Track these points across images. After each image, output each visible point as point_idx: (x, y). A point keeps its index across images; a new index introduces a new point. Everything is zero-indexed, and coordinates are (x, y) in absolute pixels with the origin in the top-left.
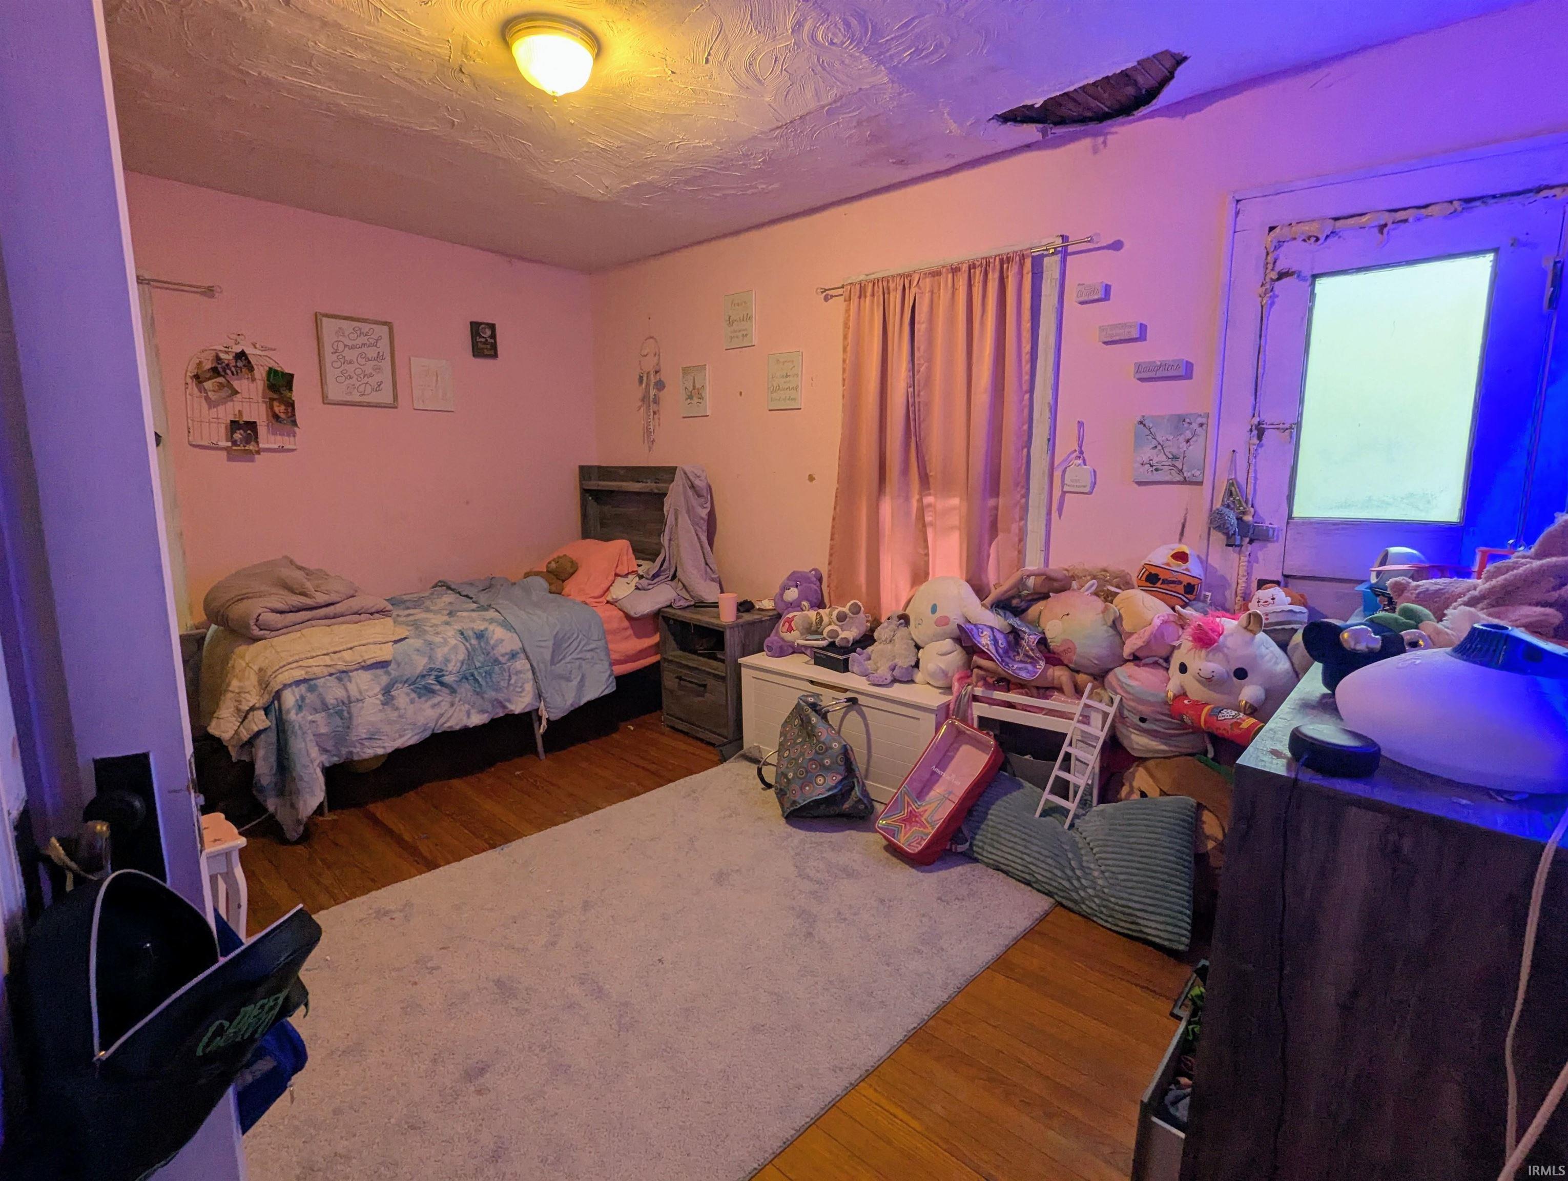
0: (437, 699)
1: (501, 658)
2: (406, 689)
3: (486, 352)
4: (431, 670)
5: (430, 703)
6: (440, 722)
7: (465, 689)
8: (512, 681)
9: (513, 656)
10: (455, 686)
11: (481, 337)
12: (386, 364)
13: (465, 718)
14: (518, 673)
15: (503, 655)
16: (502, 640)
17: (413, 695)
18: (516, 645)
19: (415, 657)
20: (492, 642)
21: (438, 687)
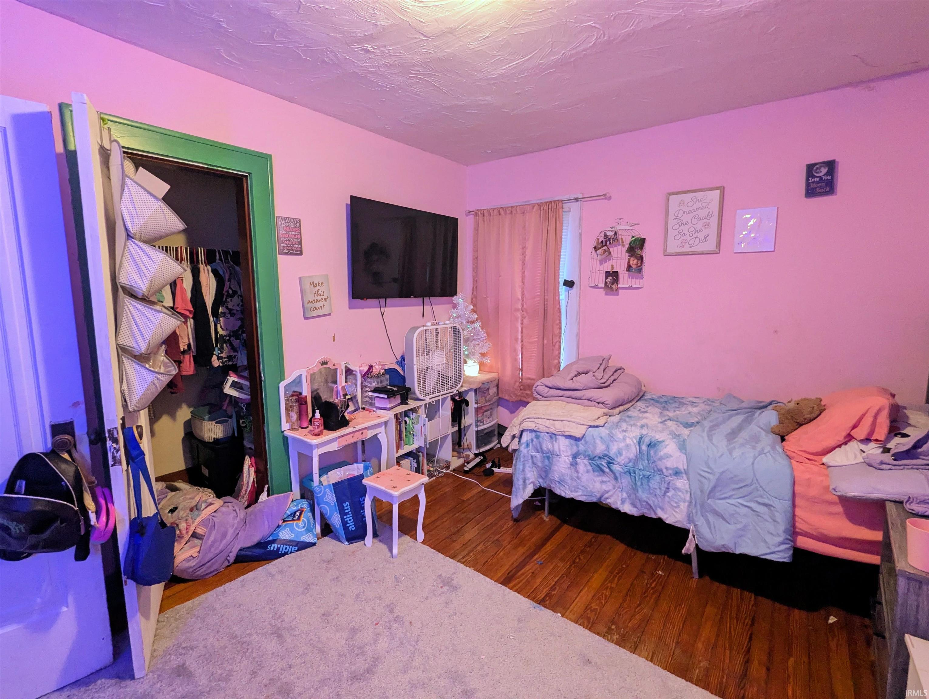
0: (605, 479)
1: (664, 470)
2: (585, 461)
3: (818, 190)
4: (607, 455)
5: (600, 478)
7: (625, 481)
8: (669, 494)
9: (677, 473)
10: (618, 475)
11: (814, 177)
12: (714, 220)
13: (619, 502)
14: (676, 489)
15: (667, 468)
16: (671, 456)
17: (589, 468)
18: (682, 465)
19: (598, 442)
20: (661, 453)
21: (607, 470)
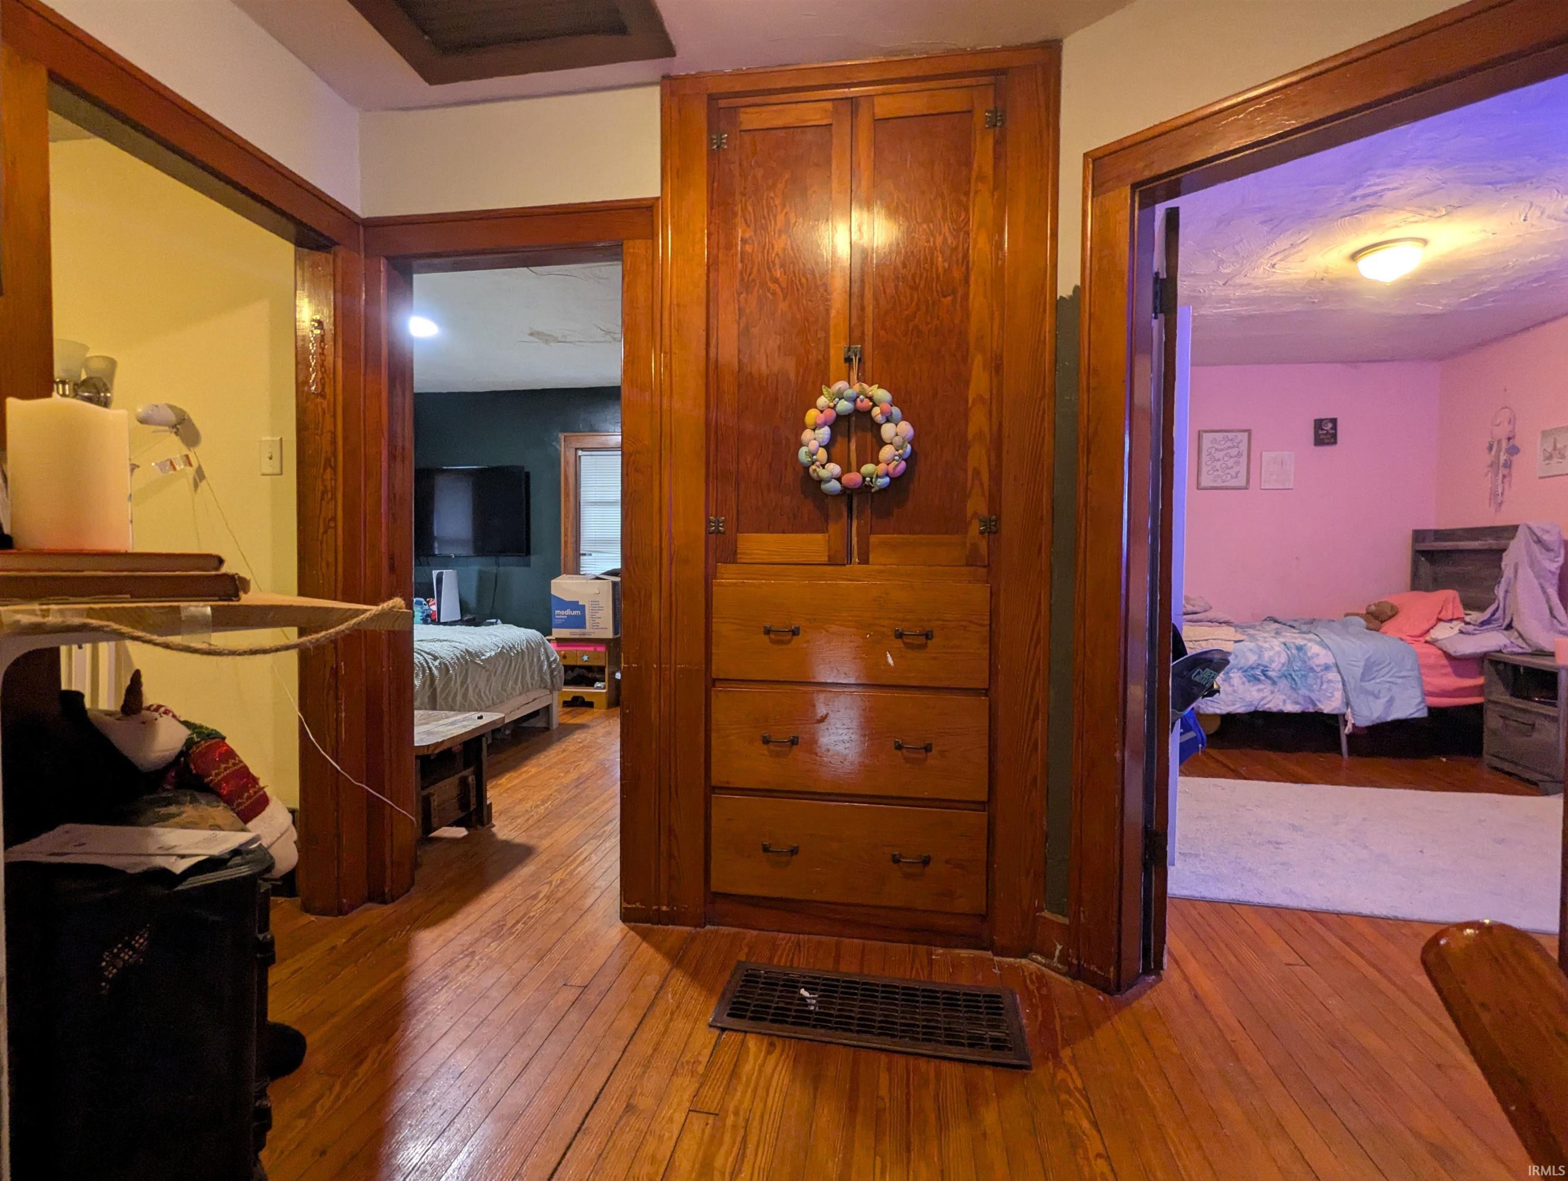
0: (1261, 686)
1: (1315, 668)
2: (1240, 674)
3: (1326, 441)
4: (1259, 665)
5: (1256, 688)
6: (1262, 703)
7: (1284, 684)
8: (1324, 687)
9: (1327, 668)
10: (1276, 679)
11: (1322, 429)
12: (1244, 459)
13: (1281, 704)
14: (1329, 681)
15: (1318, 666)
16: (1318, 655)
17: (1244, 679)
18: (1330, 660)
19: (1249, 654)
20: (1309, 654)
21: (1263, 678)
